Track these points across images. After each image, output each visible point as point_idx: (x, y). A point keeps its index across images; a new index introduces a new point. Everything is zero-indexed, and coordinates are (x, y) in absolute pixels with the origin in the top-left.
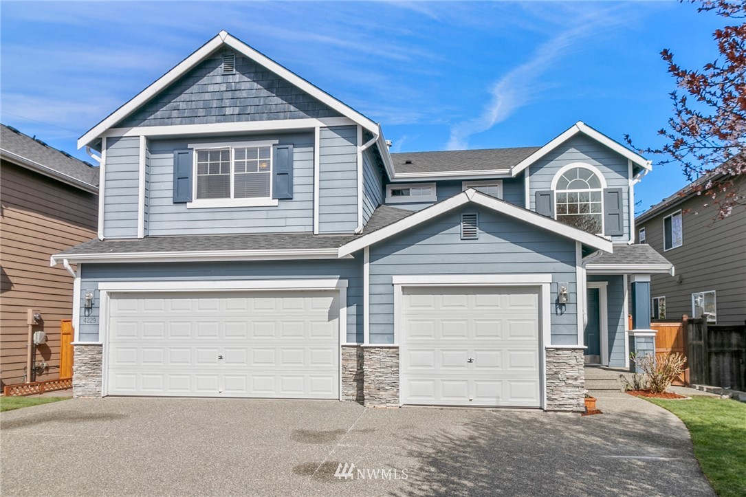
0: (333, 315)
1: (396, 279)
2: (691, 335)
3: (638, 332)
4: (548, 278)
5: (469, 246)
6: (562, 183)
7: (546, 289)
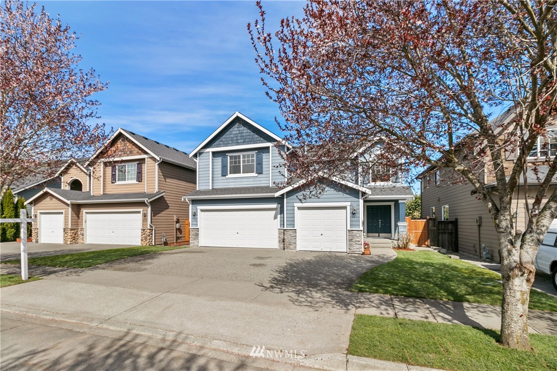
0: (275, 218)
1: (295, 205)
2: (430, 225)
3: (400, 224)
4: (349, 204)
7: (348, 208)
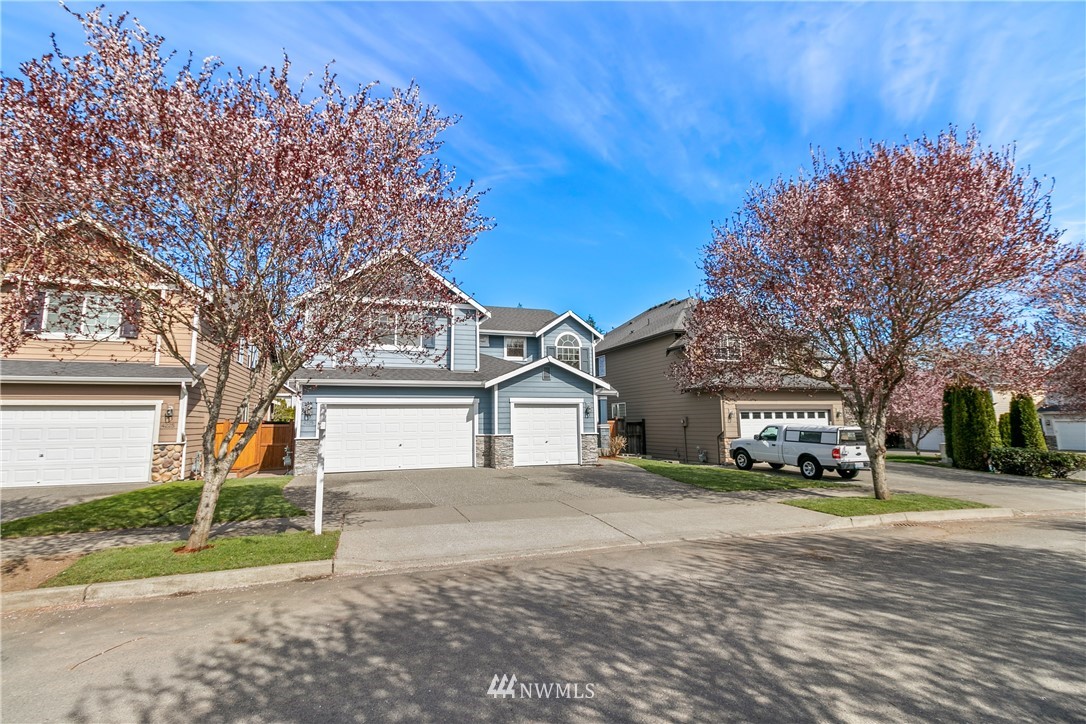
0: (470, 418)
1: (512, 400)
2: (619, 427)
3: (602, 426)
4: (582, 400)
5: (546, 384)
6: (560, 343)
7: (581, 406)
